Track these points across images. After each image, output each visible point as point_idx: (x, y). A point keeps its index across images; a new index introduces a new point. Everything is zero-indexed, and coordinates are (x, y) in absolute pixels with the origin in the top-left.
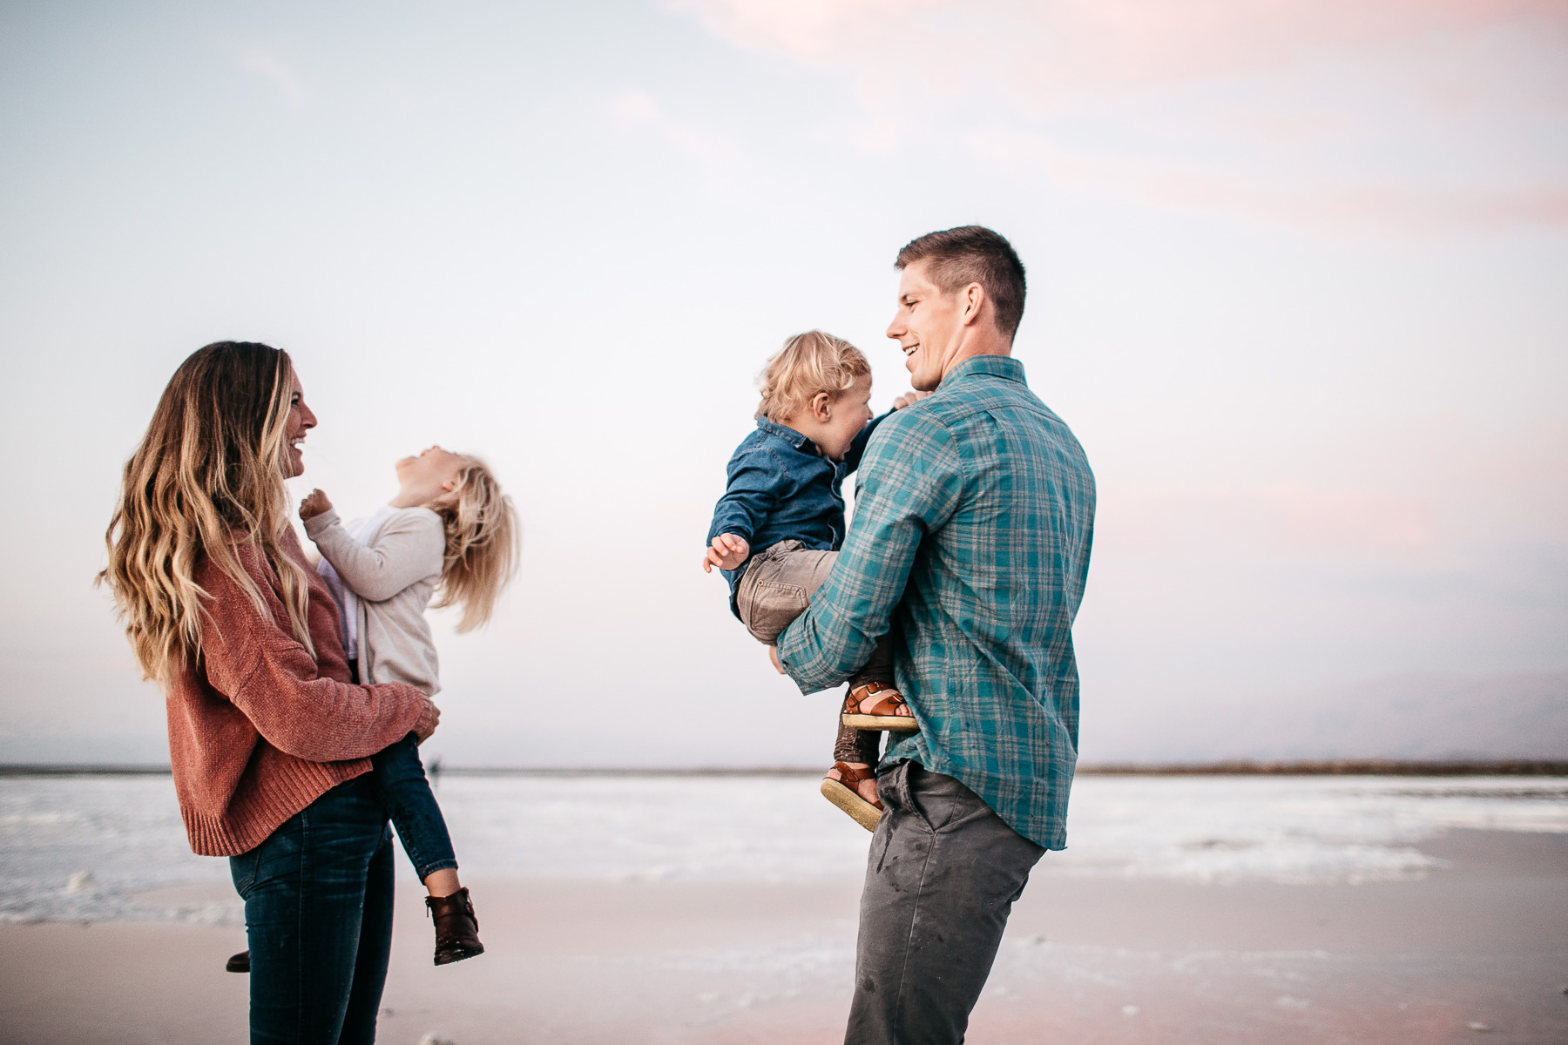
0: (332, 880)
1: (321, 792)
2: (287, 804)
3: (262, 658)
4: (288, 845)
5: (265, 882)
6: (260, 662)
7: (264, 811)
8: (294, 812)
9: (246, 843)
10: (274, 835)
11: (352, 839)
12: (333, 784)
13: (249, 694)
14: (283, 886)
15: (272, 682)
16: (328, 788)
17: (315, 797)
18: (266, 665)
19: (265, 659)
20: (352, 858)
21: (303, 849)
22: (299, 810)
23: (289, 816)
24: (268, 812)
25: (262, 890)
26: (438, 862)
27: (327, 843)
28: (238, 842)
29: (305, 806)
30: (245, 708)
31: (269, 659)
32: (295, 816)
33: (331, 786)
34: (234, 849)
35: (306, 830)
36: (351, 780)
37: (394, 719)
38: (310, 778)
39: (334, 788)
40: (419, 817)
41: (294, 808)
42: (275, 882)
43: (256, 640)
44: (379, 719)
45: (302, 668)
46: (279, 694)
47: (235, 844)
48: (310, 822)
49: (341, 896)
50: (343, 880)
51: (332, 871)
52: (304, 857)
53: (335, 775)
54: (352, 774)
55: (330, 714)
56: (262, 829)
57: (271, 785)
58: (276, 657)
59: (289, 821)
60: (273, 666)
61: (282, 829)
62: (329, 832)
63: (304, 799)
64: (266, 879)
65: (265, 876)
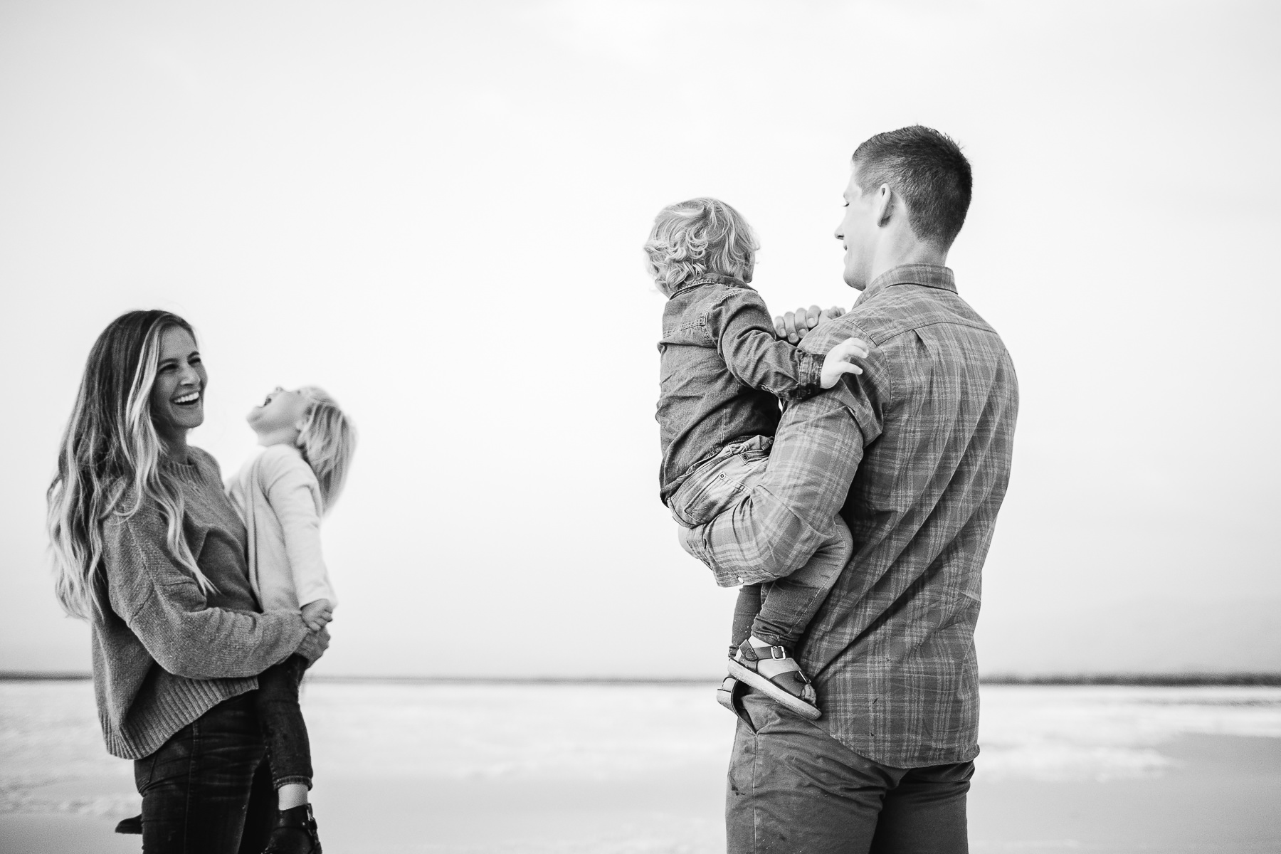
0: (217, 783)
1: (210, 706)
2: (180, 716)
3: (152, 591)
4: (179, 750)
5: (159, 782)
6: (151, 594)
7: (160, 721)
8: (186, 723)
9: (144, 749)
10: (168, 744)
11: (237, 748)
12: (221, 699)
13: (140, 622)
14: (173, 787)
15: (160, 612)
16: (216, 703)
17: (205, 710)
18: (156, 597)
19: (155, 591)
20: (236, 764)
21: (192, 755)
22: (191, 721)
23: (182, 727)
24: (163, 723)
25: (155, 790)
26: (286, 778)
27: (214, 751)
28: (137, 748)
29: (196, 718)
30: (137, 632)
31: (159, 592)
32: (187, 727)
33: (219, 701)
34: (135, 755)
35: (197, 737)
36: (238, 696)
37: (275, 644)
38: (202, 694)
39: (222, 702)
40: (278, 735)
41: (186, 719)
42: (167, 783)
43: (148, 574)
44: (261, 645)
45: (190, 600)
46: (166, 624)
47: (135, 750)
48: (199, 732)
49: (225, 798)
50: (227, 784)
51: (218, 775)
52: (192, 762)
53: (223, 691)
54: (240, 690)
55: (211, 641)
56: (158, 736)
57: (167, 698)
58: (165, 590)
59: (181, 731)
60: (162, 598)
61: (176, 737)
62: (217, 740)
63: (195, 712)
64: (159, 779)
65: (158, 777)
